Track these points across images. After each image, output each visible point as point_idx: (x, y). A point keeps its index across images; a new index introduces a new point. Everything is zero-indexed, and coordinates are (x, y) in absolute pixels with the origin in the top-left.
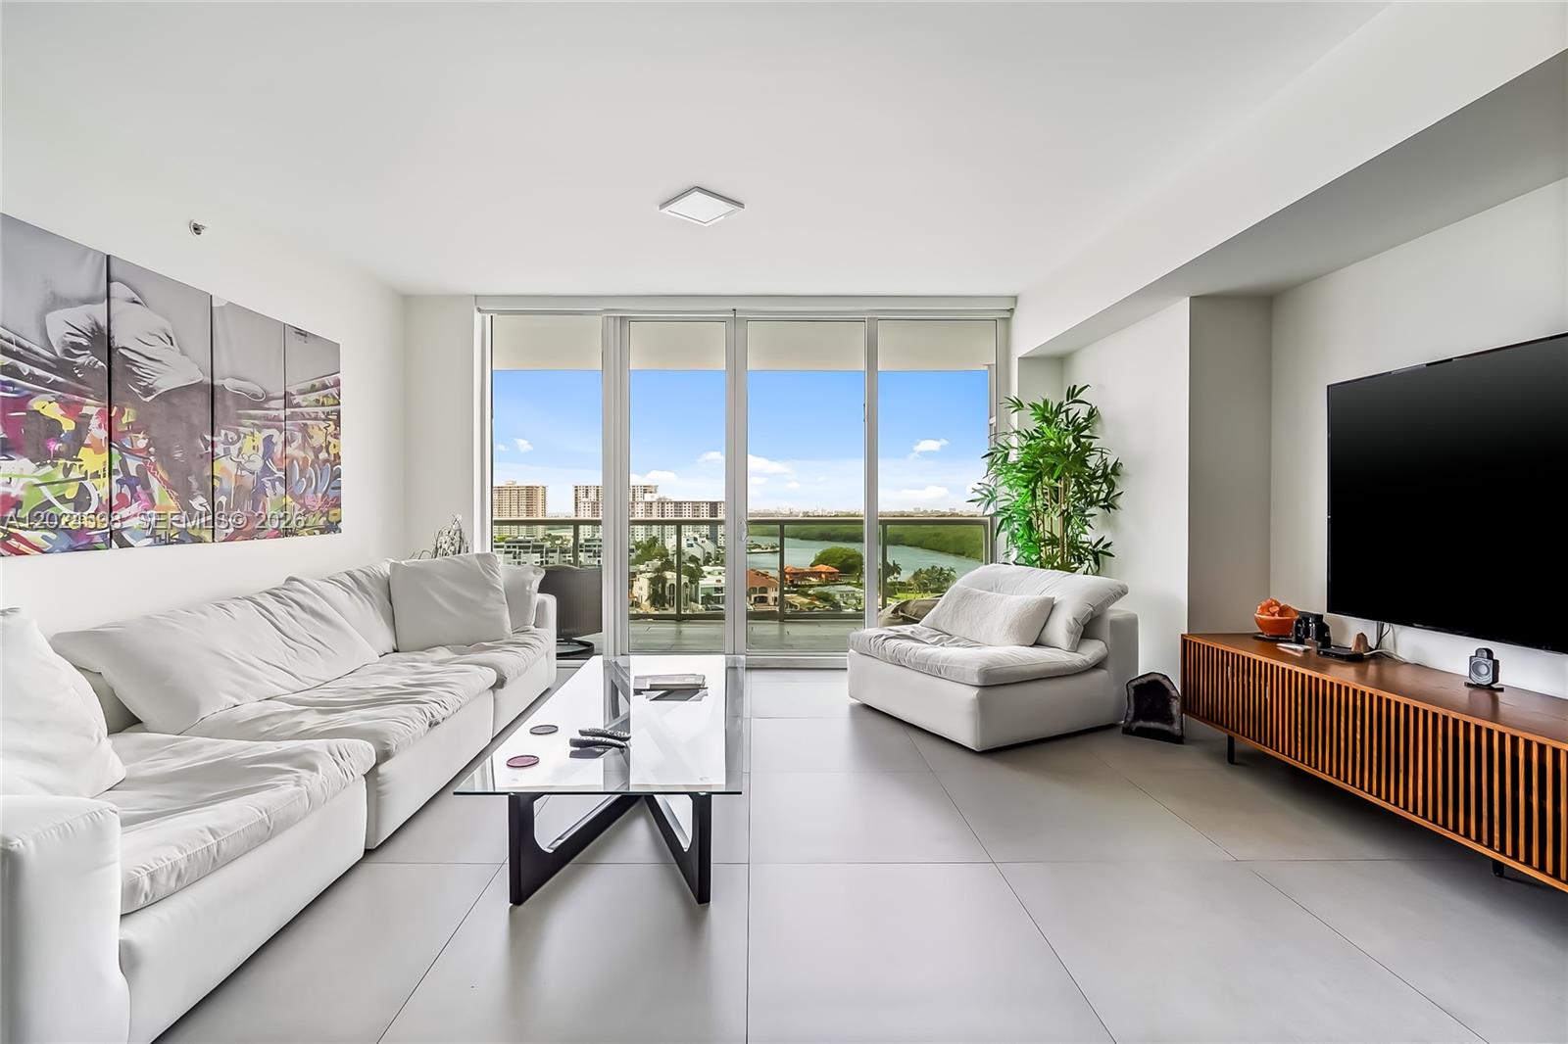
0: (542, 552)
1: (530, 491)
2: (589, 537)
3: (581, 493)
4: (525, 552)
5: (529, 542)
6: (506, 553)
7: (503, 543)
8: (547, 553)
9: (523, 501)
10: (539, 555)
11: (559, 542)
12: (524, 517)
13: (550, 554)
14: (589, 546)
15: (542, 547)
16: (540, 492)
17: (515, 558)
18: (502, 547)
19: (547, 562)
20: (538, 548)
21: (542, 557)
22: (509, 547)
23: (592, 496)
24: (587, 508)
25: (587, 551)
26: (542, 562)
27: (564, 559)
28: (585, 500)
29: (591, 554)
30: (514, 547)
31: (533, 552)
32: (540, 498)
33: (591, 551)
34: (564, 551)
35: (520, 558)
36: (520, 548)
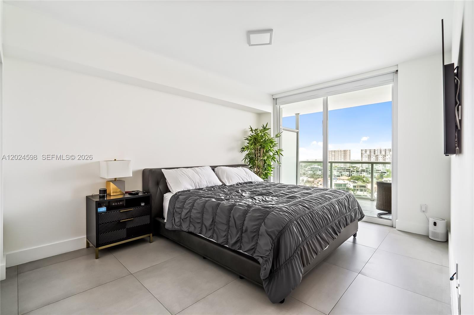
0: (350, 172)
1: (345, 151)
2: (367, 167)
3: (363, 152)
4: (344, 171)
5: (345, 168)
6: (337, 171)
7: (336, 168)
8: (351, 172)
9: (343, 155)
10: (349, 172)
11: (355, 168)
12: (343, 161)
13: (353, 172)
14: (367, 170)
15: (350, 170)
16: (348, 152)
17: (340, 173)
18: (336, 169)
19: (351, 175)
20: (348, 170)
21: (350, 173)
22: (338, 169)
23: (368, 153)
24: (366, 157)
25: (366, 172)
26: (350, 175)
27: (358, 174)
28: (365, 154)
29: (368, 173)
30: (340, 169)
31: (347, 171)
32: (348, 154)
33: (368, 172)
34: (358, 172)
35: (342, 173)
36: (342, 170)
